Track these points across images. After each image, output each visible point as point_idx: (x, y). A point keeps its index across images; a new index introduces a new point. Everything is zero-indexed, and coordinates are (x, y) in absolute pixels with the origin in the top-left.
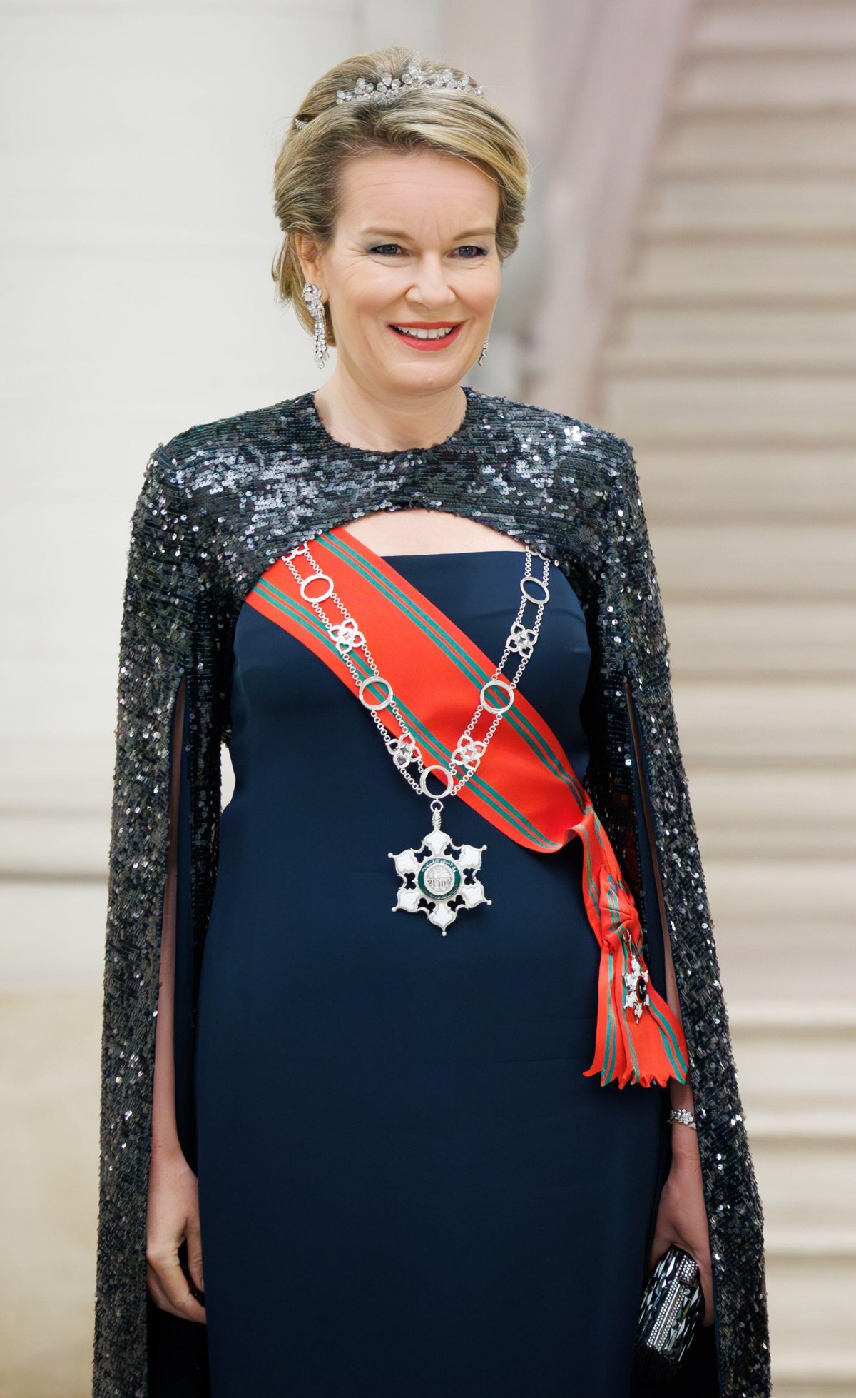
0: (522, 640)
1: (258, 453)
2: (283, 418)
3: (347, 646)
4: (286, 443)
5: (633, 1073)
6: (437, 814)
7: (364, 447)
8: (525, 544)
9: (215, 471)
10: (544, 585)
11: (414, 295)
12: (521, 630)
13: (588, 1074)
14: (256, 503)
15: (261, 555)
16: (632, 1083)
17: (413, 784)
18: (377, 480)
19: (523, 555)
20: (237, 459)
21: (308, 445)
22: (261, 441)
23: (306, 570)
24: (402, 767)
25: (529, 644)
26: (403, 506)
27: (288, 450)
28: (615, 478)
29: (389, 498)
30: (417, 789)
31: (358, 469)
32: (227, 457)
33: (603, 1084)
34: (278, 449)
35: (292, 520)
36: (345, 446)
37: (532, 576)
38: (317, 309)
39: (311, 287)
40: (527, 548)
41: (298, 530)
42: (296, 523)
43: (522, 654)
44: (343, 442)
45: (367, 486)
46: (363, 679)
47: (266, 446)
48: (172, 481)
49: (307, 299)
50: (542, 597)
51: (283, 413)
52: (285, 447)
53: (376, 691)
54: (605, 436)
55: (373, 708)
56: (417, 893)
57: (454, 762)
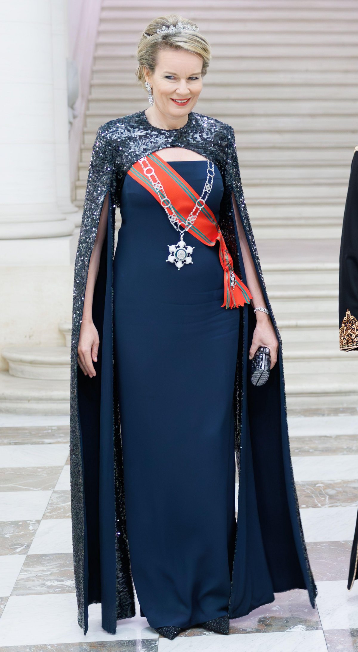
0: (208, 187)
1: (130, 129)
2: (137, 118)
3: (158, 189)
4: (138, 126)
5: (234, 305)
6: (182, 236)
7: (161, 128)
8: (207, 158)
9: (118, 134)
10: (213, 170)
11: (178, 91)
12: (208, 184)
13: (222, 306)
14: (130, 144)
15: (132, 159)
16: (234, 307)
17: (176, 228)
18: (165, 138)
19: (207, 161)
20: (124, 131)
21: (144, 127)
22: (131, 125)
23: (146, 166)
24: (172, 223)
25: (210, 189)
26: (173, 146)
27: (139, 128)
28: (230, 138)
29: (169, 144)
30: (177, 229)
31: (160, 135)
32: (122, 130)
33: (226, 309)
34: (136, 128)
35: (141, 149)
36: (155, 128)
37: (210, 168)
38: (149, 89)
39: (147, 83)
40: (208, 159)
41: (143, 152)
42: (142, 150)
43: (208, 192)
44: (155, 126)
45: (162, 140)
46: (162, 199)
47: (133, 127)
48: (106, 137)
49: (146, 87)
50: (212, 175)
51: (136, 117)
52: (138, 127)
53: (166, 202)
54: (227, 126)
55: (165, 207)
56: (174, 258)
57: (187, 221)
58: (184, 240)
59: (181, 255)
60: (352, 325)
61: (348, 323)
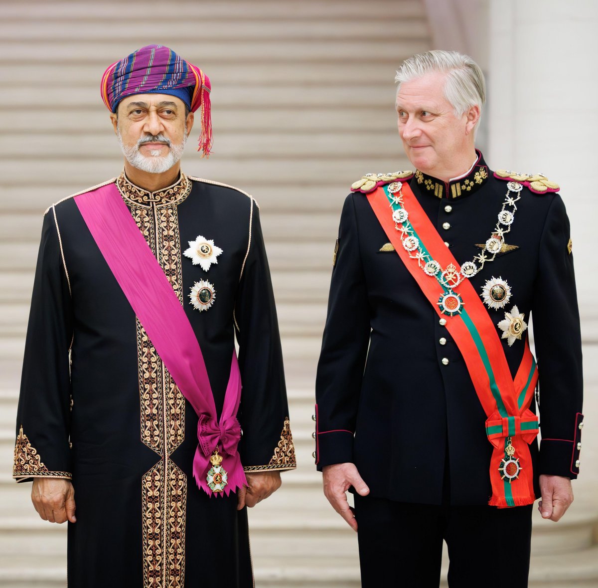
60: (24, 447)
61: (20, 443)
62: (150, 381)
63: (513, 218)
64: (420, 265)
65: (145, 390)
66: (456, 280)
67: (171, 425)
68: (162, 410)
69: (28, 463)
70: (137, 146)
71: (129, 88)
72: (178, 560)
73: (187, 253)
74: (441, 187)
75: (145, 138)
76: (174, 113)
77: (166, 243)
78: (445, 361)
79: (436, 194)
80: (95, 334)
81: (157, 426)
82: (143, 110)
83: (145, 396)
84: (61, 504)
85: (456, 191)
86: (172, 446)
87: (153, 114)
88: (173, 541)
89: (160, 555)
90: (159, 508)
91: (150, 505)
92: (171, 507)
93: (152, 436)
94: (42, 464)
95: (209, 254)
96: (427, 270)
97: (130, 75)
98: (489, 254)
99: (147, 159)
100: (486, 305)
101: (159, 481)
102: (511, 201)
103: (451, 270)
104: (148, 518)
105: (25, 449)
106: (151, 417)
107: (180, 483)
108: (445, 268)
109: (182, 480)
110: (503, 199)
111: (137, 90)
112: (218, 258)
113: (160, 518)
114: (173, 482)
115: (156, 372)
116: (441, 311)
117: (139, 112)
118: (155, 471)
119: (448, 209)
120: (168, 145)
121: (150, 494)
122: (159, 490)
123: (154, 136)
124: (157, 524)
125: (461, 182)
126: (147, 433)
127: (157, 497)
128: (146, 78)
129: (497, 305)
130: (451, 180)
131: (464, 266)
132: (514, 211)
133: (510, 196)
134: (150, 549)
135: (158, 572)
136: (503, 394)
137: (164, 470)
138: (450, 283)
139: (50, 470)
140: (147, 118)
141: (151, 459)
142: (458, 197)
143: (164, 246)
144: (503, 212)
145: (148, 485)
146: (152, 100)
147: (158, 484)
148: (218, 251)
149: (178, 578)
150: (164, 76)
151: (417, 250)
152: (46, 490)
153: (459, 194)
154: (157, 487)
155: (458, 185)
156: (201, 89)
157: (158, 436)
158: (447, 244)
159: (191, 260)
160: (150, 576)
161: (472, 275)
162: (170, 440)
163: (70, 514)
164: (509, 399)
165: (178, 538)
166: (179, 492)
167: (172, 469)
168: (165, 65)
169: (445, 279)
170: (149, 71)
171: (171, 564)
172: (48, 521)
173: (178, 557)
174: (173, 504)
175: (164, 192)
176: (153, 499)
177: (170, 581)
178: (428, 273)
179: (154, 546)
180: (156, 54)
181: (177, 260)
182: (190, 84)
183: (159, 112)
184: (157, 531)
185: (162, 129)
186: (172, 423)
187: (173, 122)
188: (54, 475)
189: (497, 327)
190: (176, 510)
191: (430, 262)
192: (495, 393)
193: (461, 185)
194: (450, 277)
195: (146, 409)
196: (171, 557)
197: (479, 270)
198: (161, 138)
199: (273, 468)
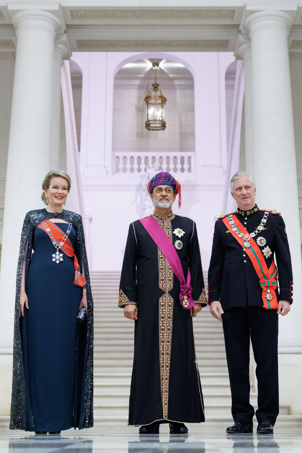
3: (48, 231)
6: (58, 250)
11: (58, 193)
12: (68, 231)
13: (73, 283)
16: (78, 285)
17: (55, 247)
23: (44, 224)
29: (54, 217)
33: (75, 285)
36: (49, 212)
39: (46, 195)
40: (69, 224)
41: (43, 220)
46: (50, 235)
50: (71, 228)
55: (51, 238)
56: (55, 259)
57: (60, 245)
58: (58, 252)
59: (58, 257)
60: (122, 295)
61: (120, 294)
62: (162, 269)
63: (266, 221)
64: (237, 235)
65: (161, 272)
66: (249, 238)
67: (169, 283)
68: (166, 278)
69: (123, 300)
70: (159, 200)
71: (157, 184)
72: (170, 326)
73: (174, 232)
74: (244, 212)
75: (161, 198)
76: (170, 191)
77: (167, 230)
78: (245, 261)
79: (242, 215)
80: (145, 257)
81: (164, 282)
82: (161, 190)
83: (161, 274)
84: (133, 312)
85: (248, 213)
86: (169, 289)
87: (164, 191)
88: (169, 319)
89: (165, 324)
90: (164, 308)
91: (162, 308)
92: (168, 308)
93: (162, 286)
94: (128, 299)
95: (181, 233)
96: (240, 236)
97: (157, 180)
98: (259, 231)
99: (162, 204)
100: (258, 245)
101: (165, 300)
102: (266, 216)
103: (247, 235)
104: (161, 312)
105: (122, 296)
106: (162, 280)
107: (171, 301)
108: (245, 235)
109: (172, 300)
110: (263, 216)
111: (159, 184)
112: (184, 234)
113: (165, 312)
114: (169, 300)
115: (164, 266)
116: (244, 247)
117: (159, 190)
118: (163, 296)
119: (246, 219)
120: (168, 200)
121: (162, 304)
122: (164, 303)
123: (164, 197)
124: (164, 314)
125: (250, 210)
126: (161, 285)
127: (164, 305)
128: (161, 181)
129: (262, 245)
130: (246, 210)
131: (251, 234)
132: (267, 219)
133: (265, 215)
134: (161, 321)
135: (164, 329)
136: (265, 273)
137: (166, 296)
138: (247, 239)
139: (130, 301)
140: (162, 192)
141: (162, 293)
142: (249, 215)
143: (167, 231)
144: (263, 219)
145: (161, 301)
146: (164, 187)
147: (164, 301)
148: (184, 233)
149: (170, 332)
150: (167, 180)
151: (237, 231)
152: (129, 308)
153: (249, 214)
154: (164, 302)
155: (249, 211)
156: (178, 186)
157: (164, 286)
158: (246, 228)
159: (175, 234)
160: (161, 330)
161: (254, 237)
162: (168, 287)
163: (136, 316)
164: (267, 274)
165: (170, 319)
166: (171, 304)
167: (169, 296)
168: (168, 177)
169: (245, 238)
170: (162, 178)
171: (168, 327)
172: (129, 319)
173: (170, 325)
174: (169, 307)
175: (167, 216)
176: (162, 306)
177: (167, 332)
178: (240, 237)
179: (163, 332)
180: (165, 174)
181: (171, 234)
182: (175, 184)
183: (165, 190)
184: (164, 316)
185: (167, 195)
186: (169, 282)
187: (170, 194)
188: (132, 303)
189: (262, 252)
190: (170, 309)
191: (241, 234)
192: (262, 272)
193: (250, 212)
194: (247, 237)
195: (161, 277)
196: (168, 324)
197: (256, 235)
198: (166, 198)
199: (199, 302)
